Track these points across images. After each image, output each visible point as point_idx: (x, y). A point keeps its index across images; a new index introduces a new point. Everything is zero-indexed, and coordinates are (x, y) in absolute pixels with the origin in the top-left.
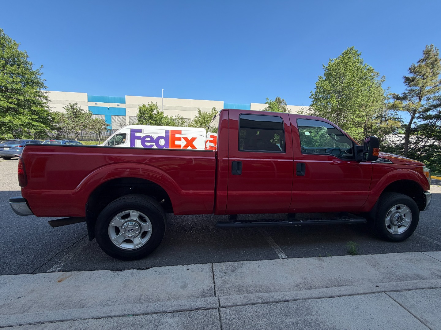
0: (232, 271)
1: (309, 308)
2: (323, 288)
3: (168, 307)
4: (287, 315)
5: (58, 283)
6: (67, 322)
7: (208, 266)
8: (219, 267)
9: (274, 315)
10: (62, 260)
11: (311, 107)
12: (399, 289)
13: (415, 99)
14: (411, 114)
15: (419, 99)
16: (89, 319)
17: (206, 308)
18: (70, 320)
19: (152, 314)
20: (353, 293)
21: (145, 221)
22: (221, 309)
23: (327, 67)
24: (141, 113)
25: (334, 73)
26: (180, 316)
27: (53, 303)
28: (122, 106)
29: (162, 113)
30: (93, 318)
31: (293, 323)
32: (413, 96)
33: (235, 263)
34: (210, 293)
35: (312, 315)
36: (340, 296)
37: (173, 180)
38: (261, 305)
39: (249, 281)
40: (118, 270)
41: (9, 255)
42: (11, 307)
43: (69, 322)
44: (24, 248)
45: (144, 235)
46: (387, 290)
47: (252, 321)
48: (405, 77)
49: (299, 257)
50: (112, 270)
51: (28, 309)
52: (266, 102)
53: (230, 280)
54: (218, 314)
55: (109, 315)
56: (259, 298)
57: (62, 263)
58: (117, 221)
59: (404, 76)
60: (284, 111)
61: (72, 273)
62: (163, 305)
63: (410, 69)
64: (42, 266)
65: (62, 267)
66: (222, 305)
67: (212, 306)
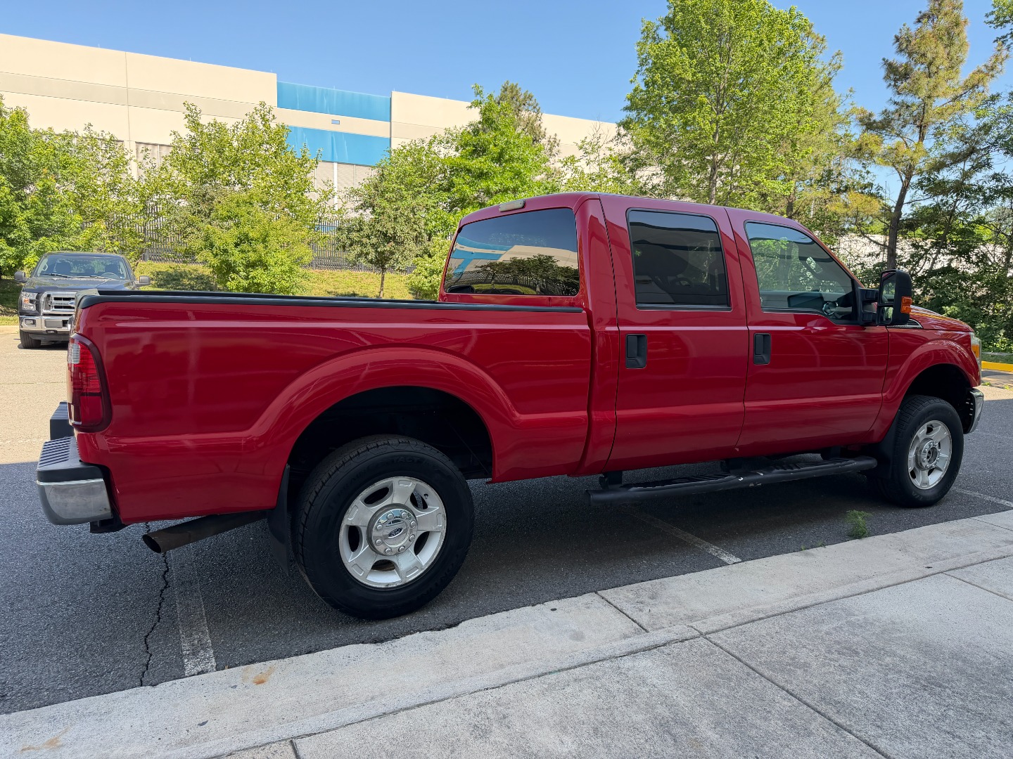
1: (846, 609)
3: (611, 651)
4: (819, 622)
7: (590, 598)
8: (618, 595)
9: (799, 627)
12: (961, 566)
13: (911, 131)
14: (901, 177)
15: (920, 132)
17: (681, 640)
19: (593, 663)
21: (425, 505)
22: (708, 636)
26: (646, 656)
32: (906, 122)
33: (645, 585)
35: (855, 615)
36: (883, 588)
38: (768, 619)
40: (379, 641)
47: (772, 638)
48: (885, 61)
52: (474, 99)
53: (662, 611)
54: (708, 642)
55: (514, 679)
56: (757, 612)
57: (201, 654)
59: (884, 59)
63: (897, 39)
64: (147, 669)
65: (213, 660)
66: (704, 631)
67: (688, 635)
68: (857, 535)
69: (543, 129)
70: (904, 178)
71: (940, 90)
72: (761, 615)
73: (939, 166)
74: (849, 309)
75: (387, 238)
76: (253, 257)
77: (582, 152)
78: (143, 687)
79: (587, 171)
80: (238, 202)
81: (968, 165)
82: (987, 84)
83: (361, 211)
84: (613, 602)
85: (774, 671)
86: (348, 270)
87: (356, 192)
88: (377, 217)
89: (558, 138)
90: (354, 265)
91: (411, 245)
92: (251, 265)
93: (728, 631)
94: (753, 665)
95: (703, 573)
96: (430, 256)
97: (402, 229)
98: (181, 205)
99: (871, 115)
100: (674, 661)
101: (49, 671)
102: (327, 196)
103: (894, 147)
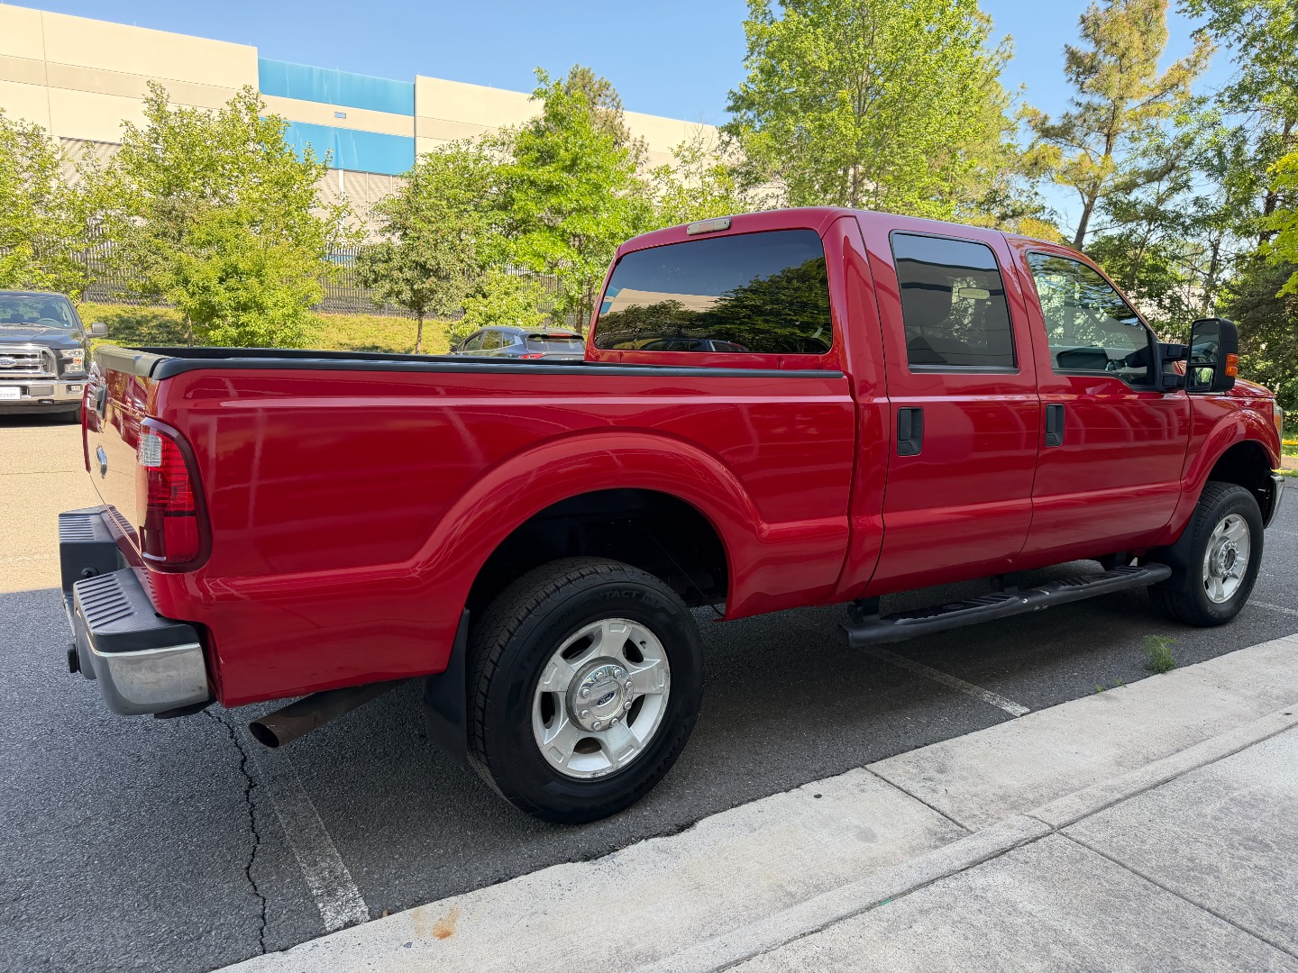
1: (1219, 780)
4: (1197, 802)
7: (860, 776)
8: (895, 770)
9: (1174, 810)
13: (1096, 141)
14: (1083, 198)
15: (1107, 142)
17: (1032, 838)
20: (1261, 737)
22: (1064, 831)
26: (998, 866)
32: (1091, 130)
33: (924, 752)
35: (1235, 789)
36: (1247, 746)
38: (1129, 801)
40: (591, 857)
48: (1067, 49)
53: (963, 790)
54: (1068, 840)
55: (836, 915)
56: (1108, 790)
57: (339, 894)
59: (1066, 46)
62: (931, 862)
63: (1083, 21)
64: (265, 923)
65: (362, 902)
66: (1055, 824)
67: (1037, 831)
68: (1159, 667)
69: (625, 129)
70: (1086, 200)
71: (1135, 88)
72: (1118, 796)
73: (1129, 187)
74: (1143, 370)
75: (424, 270)
76: (243, 296)
77: (678, 161)
78: (268, 955)
79: (686, 186)
80: (221, 222)
81: (1165, 185)
82: (1188, 83)
83: (388, 235)
84: (892, 781)
85: (1178, 881)
86: (366, 315)
87: (380, 209)
88: (411, 242)
89: (645, 141)
90: (379, 308)
91: (459, 280)
92: (243, 307)
93: (1085, 822)
94: (1144, 873)
95: (989, 730)
96: (485, 296)
97: (445, 259)
98: (137, 224)
99: (1046, 118)
100: (1038, 873)
101: (113, 936)
102: (338, 212)
103: (1076, 161)
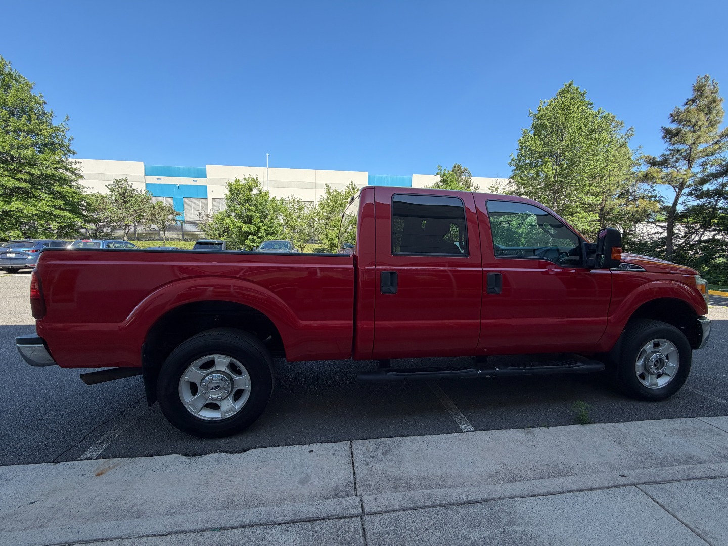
0: (384, 454)
1: (511, 514)
2: (534, 479)
3: (278, 515)
4: (475, 526)
5: (96, 477)
6: (112, 542)
7: (343, 446)
8: (362, 447)
9: (452, 527)
10: (102, 438)
11: (511, 180)
12: (660, 480)
13: (682, 164)
14: (675, 189)
15: (688, 164)
16: (148, 536)
17: (340, 516)
18: (116, 539)
19: (252, 526)
20: (583, 488)
21: (239, 372)
22: (366, 517)
23: (536, 115)
24: (232, 194)
25: (547, 124)
26: (298, 529)
27: (88, 511)
28: (200, 182)
29: (267, 194)
30: (154, 535)
31: (485, 539)
32: (678, 160)
33: (389, 441)
34: (347, 491)
35: (515, 525)
36: (563, 492)
37: (285, 304)
38: (431, 509)
39: (411, 470)
40: (195, 455)
41: (15, 431)
42: (20, 518)
43: (115, 541)
44: (41, 420)
45: (238, 395)
46: (639, 482)
47: (417, 536)
49: (493, 428)
50: (185, 454)
51: (48, 521)
52: (438, 172)
53: (381, 468)
54: (360, 525)
55: (181, 529)
56: (427, 497)
57: (102, 444)
58: (193, 373)
60: (468, 187)
61: (119, 460)
62: (269, 512)
63: (672, 115)
64: (69, 450)
66: (367, 510)
67: (352, 512)
68: (581, 421)
70: (677, 190)
71: (702, 139)
73: (703, 181)
84: (354, 453)
89: (479, 185)
93: (386, 515)
95: (439, 436)
103: (669, 173)
